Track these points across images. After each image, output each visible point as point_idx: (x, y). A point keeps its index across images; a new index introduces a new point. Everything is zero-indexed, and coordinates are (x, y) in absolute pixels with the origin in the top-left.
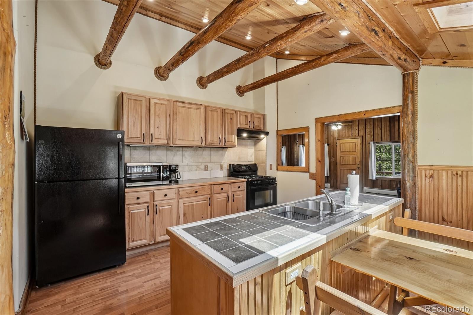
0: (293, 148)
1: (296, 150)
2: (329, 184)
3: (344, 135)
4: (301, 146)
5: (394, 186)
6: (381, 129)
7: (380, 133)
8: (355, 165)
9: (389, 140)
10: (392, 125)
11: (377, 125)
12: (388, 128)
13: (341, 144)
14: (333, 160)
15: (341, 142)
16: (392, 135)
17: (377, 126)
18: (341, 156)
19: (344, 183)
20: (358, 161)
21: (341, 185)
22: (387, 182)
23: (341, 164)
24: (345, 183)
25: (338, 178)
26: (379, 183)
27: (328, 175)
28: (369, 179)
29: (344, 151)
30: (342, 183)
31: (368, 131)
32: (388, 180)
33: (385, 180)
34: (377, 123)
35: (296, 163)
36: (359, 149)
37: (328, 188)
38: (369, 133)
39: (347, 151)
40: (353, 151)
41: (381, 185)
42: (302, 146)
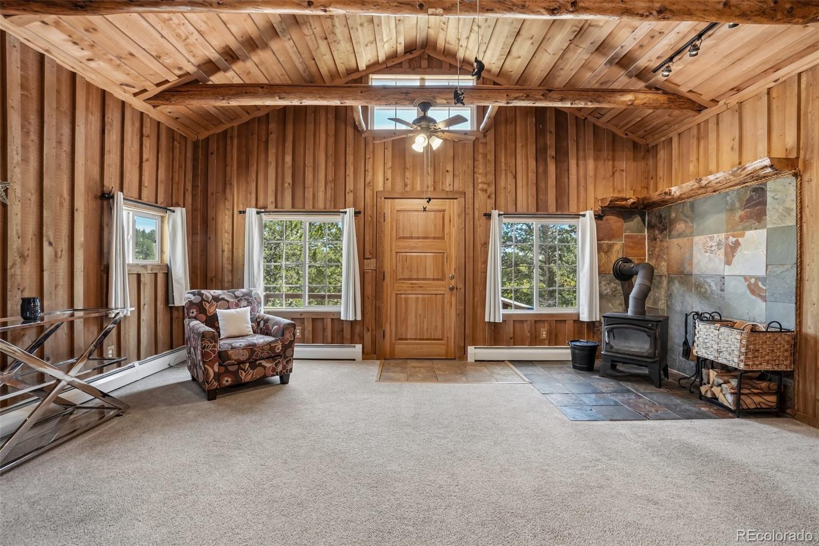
0: (215, 219)
1: (227, 226)
2: (359, 347)
5: (543, 334)
6: (515, 177)
7: (511, 187)
8: (442, 280)
9: (534, 211)
10: (541, 170)
11: (503, 164)
12: (532, 176)
13: (400, 215)
14: (371, 264)
15: (398, 208)
16: (541, 197)
17: (503, 168)
18: (397, 252)
19: (406, 339)
20: (451, 269)
21: (396, 346)
22: (526, 327)
23: (398, 277)
24: (411, 339)
25: (388, 326)
26: (509, 329)
27: (359, 318)
28: (487, 320)
29: (406, 235)
30: (401, 339)
31: (480, 181)
32: (531, 321)
33: (522, 322)
34: (503, 160)
35: (227, 277)
36: (454, 231)
37: (354, 360)
38: (481, 186)
39: (418, 238)
40: (434, 238)
41: (512, 335)
42: (254, 210)
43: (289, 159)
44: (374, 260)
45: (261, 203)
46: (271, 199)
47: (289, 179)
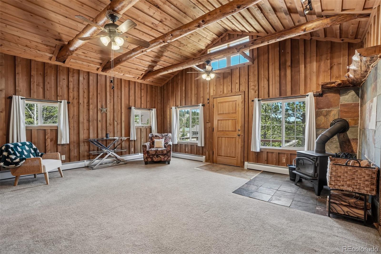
0: (166, 111)
1: (168, 113)
2: (204, 157)
3: (222, 92)
4: (174, 108)
5: (283, 160)
6: (268, 80)
7: (266, 86)
8: (235, 131)
9: (278, 96)
10: (282, 74)
11: (262, 75)
12: (277, 79)
13: (219, 104)
14: (209, 125)
15: (218, 102)
16: (283, 88)
17: (263, 77)
18: (218, 120)
19: (221, 156)
20: (239, 127)
21: (218, 158)
22: (274, 155)
23: (219, 130)
24: (223, 156)
25: (215, 149)
26: (264, 156)
27: (203, 145)
28: (252, 150)
29: (222, 112)
30: (219, 156)
31: (251, 85)
32: (276, 153)
33: (272, 153)
34: (262, 73)
35: (169, 130)
36: (240, 109)
37: (202, 162)
38: (252, 87)
39: (226, 113)
40: (232, 113)
41: (266, 159)
43: (184, 88)
44: (210, 123)
45: (177, 105)
46: (179, 103)
47: (184, 95)
